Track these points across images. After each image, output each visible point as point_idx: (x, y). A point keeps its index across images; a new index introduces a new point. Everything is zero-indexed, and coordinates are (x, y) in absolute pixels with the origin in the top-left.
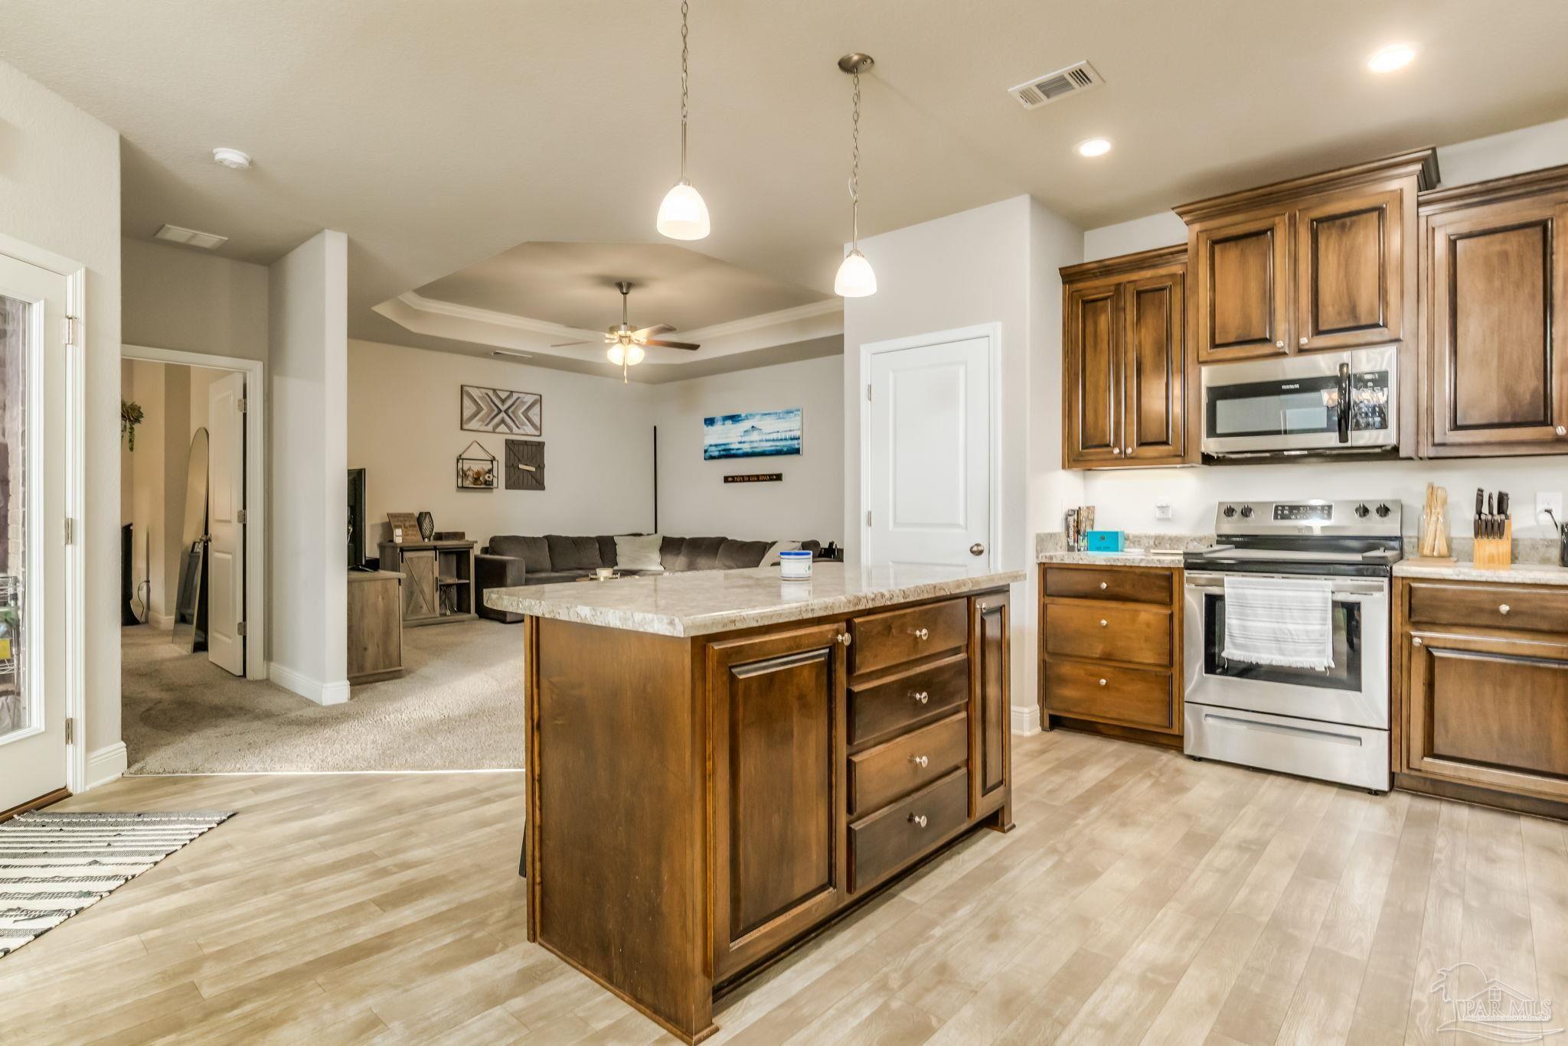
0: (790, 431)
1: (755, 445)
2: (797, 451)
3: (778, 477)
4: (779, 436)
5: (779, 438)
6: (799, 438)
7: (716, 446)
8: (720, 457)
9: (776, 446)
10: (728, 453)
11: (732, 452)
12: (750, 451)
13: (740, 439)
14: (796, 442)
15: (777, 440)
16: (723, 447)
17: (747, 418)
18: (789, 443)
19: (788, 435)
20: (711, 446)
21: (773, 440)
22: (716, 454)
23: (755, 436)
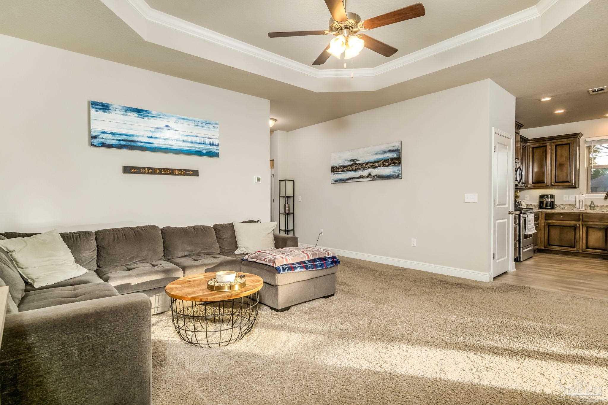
0: (209, 138)
1: (170, 142)
2: (215, 155)
3: (195, 173)
4: (198, 140)
5: (198, 142)
6: (217, 145)
7: (113, 134)
8: (120, 147)
9: (197, 148)
10: (132, 144)
11: (139, 144)
12: (164, 147)
13: (150, 134)
14: (215, 148)
15: (196, 143)
16: (125, 138)
17: (158, 116)
18: (209, 147)
19: (207, 141)
20: (103, 132)
21: (192, 142)
22: (114, 142)
23: (167, 134)
